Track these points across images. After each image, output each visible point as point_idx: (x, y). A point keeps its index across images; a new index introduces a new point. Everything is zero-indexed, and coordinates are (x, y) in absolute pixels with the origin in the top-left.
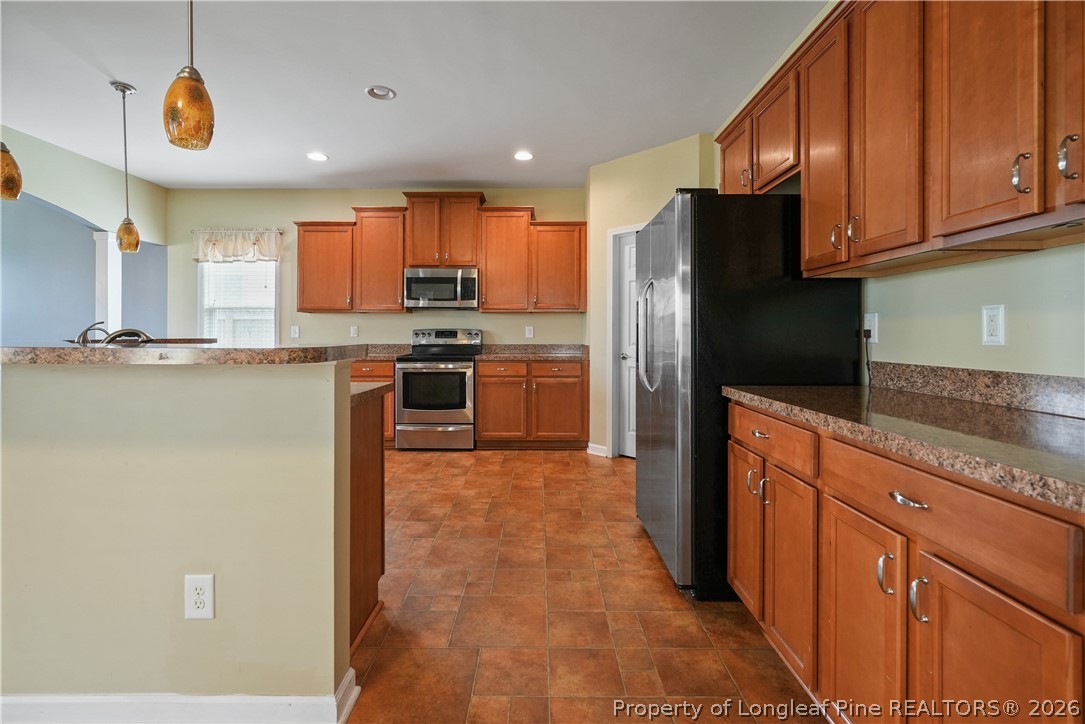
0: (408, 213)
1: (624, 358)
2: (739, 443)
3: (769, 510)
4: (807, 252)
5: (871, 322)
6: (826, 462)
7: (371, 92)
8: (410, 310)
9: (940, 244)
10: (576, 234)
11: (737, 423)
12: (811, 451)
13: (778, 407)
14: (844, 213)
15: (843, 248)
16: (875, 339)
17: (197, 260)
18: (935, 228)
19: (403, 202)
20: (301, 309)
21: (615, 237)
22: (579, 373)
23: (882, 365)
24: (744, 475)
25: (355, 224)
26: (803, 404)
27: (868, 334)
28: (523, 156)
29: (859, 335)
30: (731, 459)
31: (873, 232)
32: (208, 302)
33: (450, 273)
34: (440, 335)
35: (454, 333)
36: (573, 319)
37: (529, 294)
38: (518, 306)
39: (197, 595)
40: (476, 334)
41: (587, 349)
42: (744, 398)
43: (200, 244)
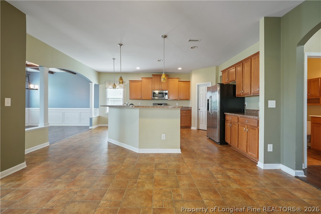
0: (153, 79)
1: (199, 110)
2: (227, 120)
3: (232, 128)
4: (237, 94)
5: (246, 103)
6: (239, 120)
7: (158, 61)
8: (153, 99)
9: (252, 95)
10: (188, 84)
11: (227, 118)
12: (237, 119)
13: (233, 114)
14: (242, 89)
15: (242, 93)
16: (246, 106)
17: (106, 88)
18: (252, 93)
19: (151, 76)
20: (130, 99)
21: (198, 85)
22: (189, 113)
23: (247, 110)
24: (228, 125)
25: (142, 81)
26: (236, 114)
27: (245, 105)
28: (180, 69)
29: (244, 105)
30: (226, 123)
31: (245, 92)
32: (108, 97)
33: (162, 92)
34: (159, 104)
35: (161, 104)
36: (187, 101)
37: (178, 96)
38: (176, 99)
39: (163, 137)
40: (166, 104)
41: (191, 108)
42: (228, 114)
43: (107, 85)
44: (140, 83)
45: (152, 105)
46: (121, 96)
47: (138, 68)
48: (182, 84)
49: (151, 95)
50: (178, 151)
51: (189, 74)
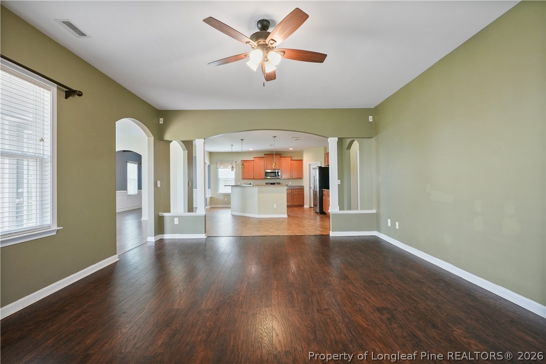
0: (265, 158)
1: (311, 188)
8: (266, 178)
10: (300, 162)
17: (217, 168)
20: (243, 179)
22: (302, 191)
25: (254, 160)
28: (291, 149)
32: (219, 177)
33: (274, 171)
34: (271, 184)
35: (274, 184)
36: (300, 180)
37: (291, 175)
38: (288, 177)
39: (275, 206)
40: (279, 184)
41: (304, 186)
42: (325, 190)
43: (218, 165)
44: (252, 162)
45: (265, 184)
46: (233, 177)
47: (251, 149)
48: (295, 163)
49: (263, 174)
50: (286, 216)
51: (301, 153)
